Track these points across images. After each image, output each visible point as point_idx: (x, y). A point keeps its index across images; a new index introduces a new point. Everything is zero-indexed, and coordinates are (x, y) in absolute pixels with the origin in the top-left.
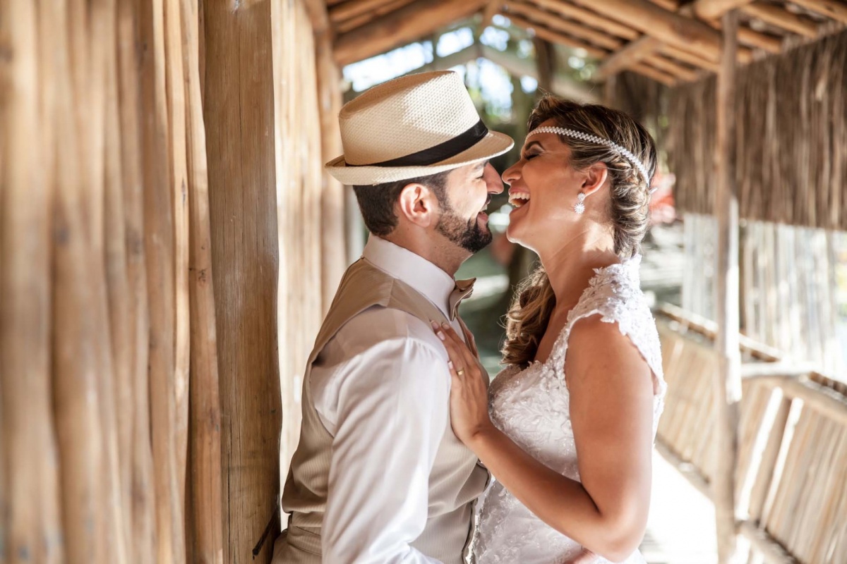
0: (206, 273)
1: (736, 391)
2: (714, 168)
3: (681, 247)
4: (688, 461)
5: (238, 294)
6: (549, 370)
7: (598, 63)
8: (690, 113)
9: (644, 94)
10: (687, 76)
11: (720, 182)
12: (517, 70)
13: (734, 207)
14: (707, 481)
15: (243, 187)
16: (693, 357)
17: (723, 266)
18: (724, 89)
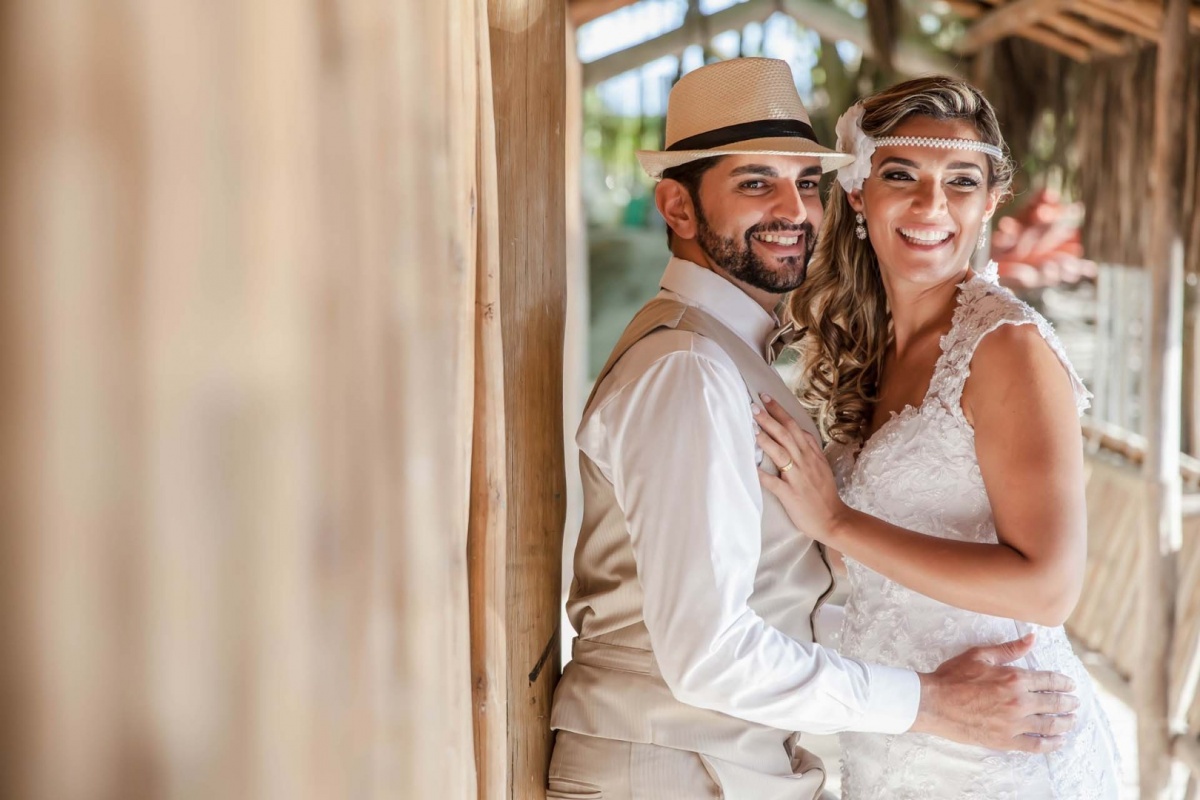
0: (493, 307)
1: (1174, 535)
2: (1149, 192)
3: (1090, 322)
4: (1097, 651)
5: (518, 342)
6: (938, 409)
7: (968, 23)
8: (1112, 105)
9: (1040, 75)
10: (1110, 47)
11: (1157, 214)
12: (831, 31)
13: (1178, 252)
14: (1126, 679)
15: (528, 201)
16: (1108, 488)
17: (1159, 343)
18: (1166, 70)
